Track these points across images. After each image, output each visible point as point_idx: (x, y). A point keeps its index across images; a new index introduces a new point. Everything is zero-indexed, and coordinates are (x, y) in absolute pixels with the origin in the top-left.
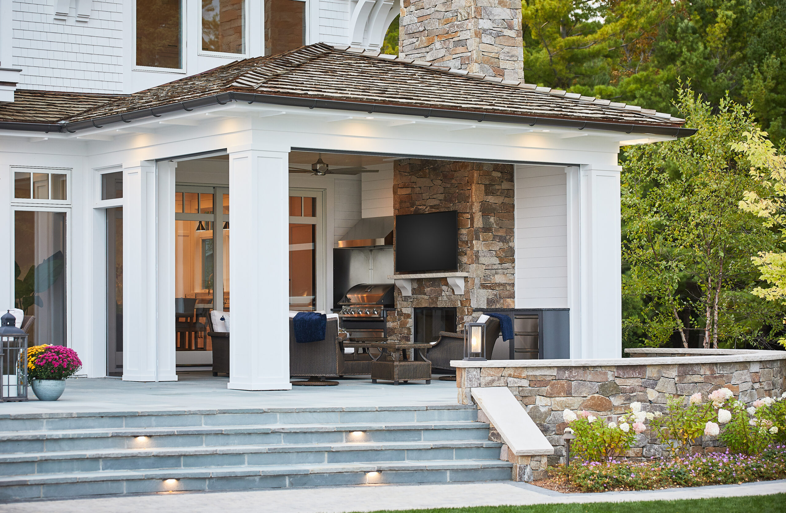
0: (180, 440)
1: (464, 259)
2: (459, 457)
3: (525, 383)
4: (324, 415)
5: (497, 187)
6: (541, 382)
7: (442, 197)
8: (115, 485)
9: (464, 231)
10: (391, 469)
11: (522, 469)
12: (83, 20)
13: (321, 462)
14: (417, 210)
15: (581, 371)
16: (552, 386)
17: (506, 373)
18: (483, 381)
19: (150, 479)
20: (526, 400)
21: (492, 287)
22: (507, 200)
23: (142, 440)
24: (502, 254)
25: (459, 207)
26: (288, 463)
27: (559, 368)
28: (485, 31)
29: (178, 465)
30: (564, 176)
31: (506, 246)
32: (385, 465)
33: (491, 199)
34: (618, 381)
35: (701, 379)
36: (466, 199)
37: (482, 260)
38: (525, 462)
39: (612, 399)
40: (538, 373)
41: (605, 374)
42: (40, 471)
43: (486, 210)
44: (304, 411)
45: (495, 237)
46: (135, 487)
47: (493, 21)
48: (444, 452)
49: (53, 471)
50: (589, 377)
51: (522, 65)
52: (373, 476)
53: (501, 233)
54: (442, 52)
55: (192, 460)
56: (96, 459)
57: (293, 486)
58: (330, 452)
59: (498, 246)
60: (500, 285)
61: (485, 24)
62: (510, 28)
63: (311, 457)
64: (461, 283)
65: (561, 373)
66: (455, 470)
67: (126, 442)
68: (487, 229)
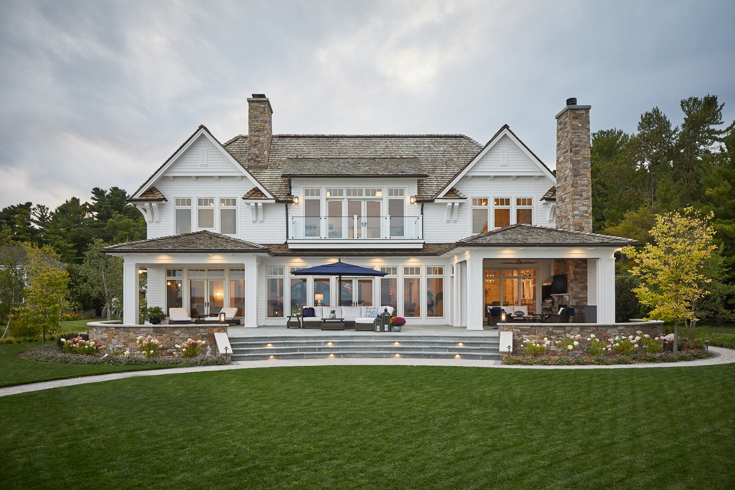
0: (408, 344)
1: (569, 289)
2: (488, 352)
3: (519, 330)
4: (454, 338)
5: (580, 266)
6: (525, 330)
7: (564, 269)
8: (381, 355)
9: (568, 280)
10: (463, 354)
11: (502, 357)
12: (455, 222)
13: (446, 351)
14: (559, 274)
15: (539, 327)
16: (529, 332)
17: (512, 327)
18: (504, 330)
19: (392, 354)
20: (519, 336)
21: (578, 298)
22: (584, 270)
23: (397, 343)
24: (582, 288)
25: (567, 273)
26: (436, 351)
27: (531, 326)
28: (576, 215)
29: (403, 351)
30: (596, 262)
31: (584, 285)
32: (461, 353)
33: (578, 270)
34: (554, 331)
35: (591, 331)
36: (568, 270)
37: (574, 290)
38: (503, 354)
39: (552, 336)
40: (523, 327)
41: (549, 328)
42: (364, 351)
43: (575, 273)
44: (448, 337)
45: (579, 282)
46: (387, 356)
47: (580, 211)
48: (483, 350)
49: (367, 351)
50: (542, 329)
51: (592, 225)
52: (458, 356)
53: (582, 281)
54: (565, 223)
55: (407, 349)
56: (380, 348)
57: (433, 358)
58: (448, 348)
59: (580, 285)
60: (581, 297)
61: (576, 212)
62: (587, 213)
63: (443, 350)
64: (567, 297)
65: (532, 328)
66: (483, 356)
67: (392, 344)
68: (576, 279)
